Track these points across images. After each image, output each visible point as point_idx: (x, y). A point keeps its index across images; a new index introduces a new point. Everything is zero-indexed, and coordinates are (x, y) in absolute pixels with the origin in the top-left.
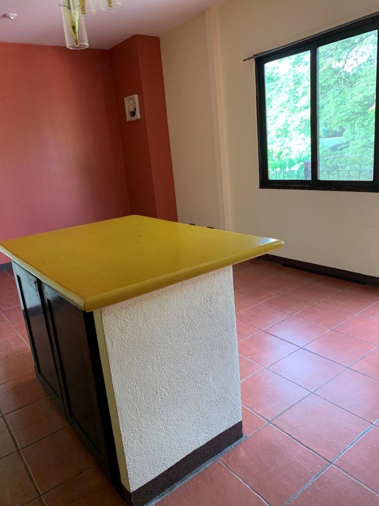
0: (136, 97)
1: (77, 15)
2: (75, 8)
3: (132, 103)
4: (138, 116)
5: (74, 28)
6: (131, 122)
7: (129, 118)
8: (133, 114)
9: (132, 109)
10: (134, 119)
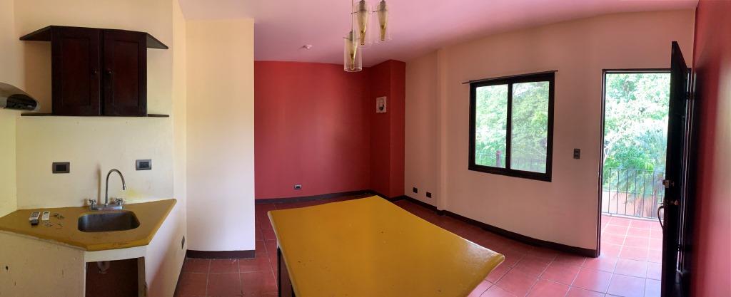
0: (385, 98)
1: (356, 45)
2: (355, 40)
3: (382, 102)
4: (385, 110)
5: (352, 55)
6: (380, 113)
7: (378, 111)
8: (382, 109)
9: (381, 106)
10: (382, 112)
